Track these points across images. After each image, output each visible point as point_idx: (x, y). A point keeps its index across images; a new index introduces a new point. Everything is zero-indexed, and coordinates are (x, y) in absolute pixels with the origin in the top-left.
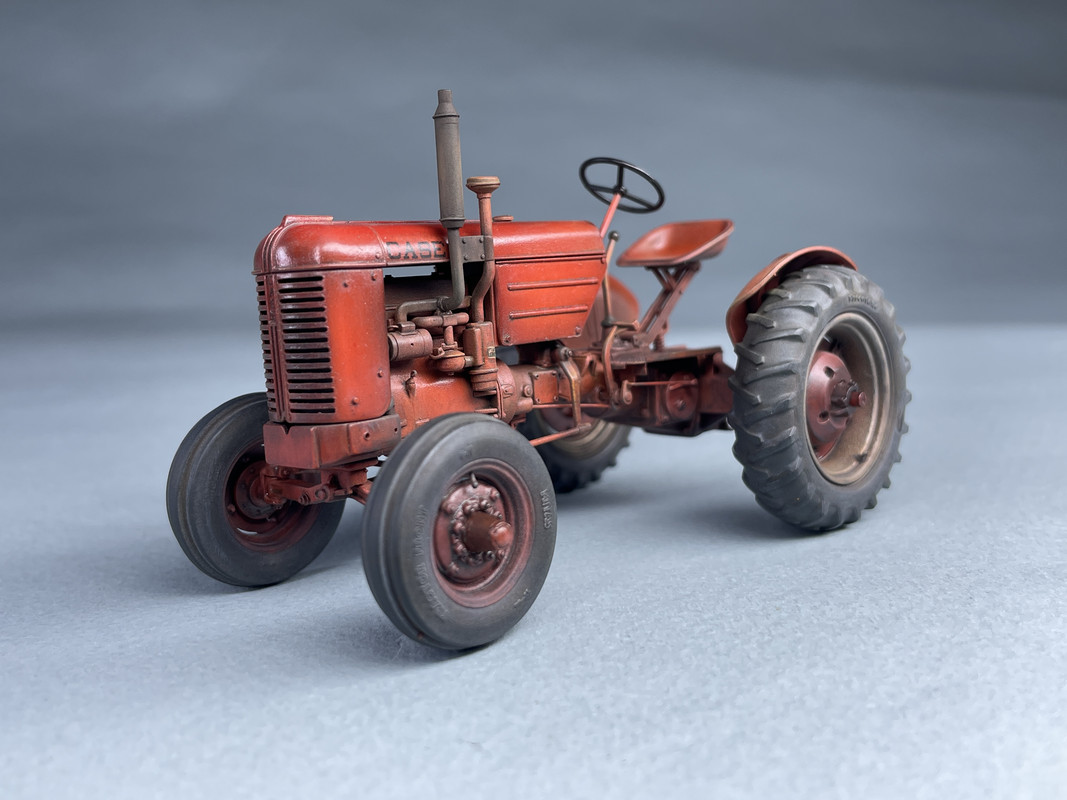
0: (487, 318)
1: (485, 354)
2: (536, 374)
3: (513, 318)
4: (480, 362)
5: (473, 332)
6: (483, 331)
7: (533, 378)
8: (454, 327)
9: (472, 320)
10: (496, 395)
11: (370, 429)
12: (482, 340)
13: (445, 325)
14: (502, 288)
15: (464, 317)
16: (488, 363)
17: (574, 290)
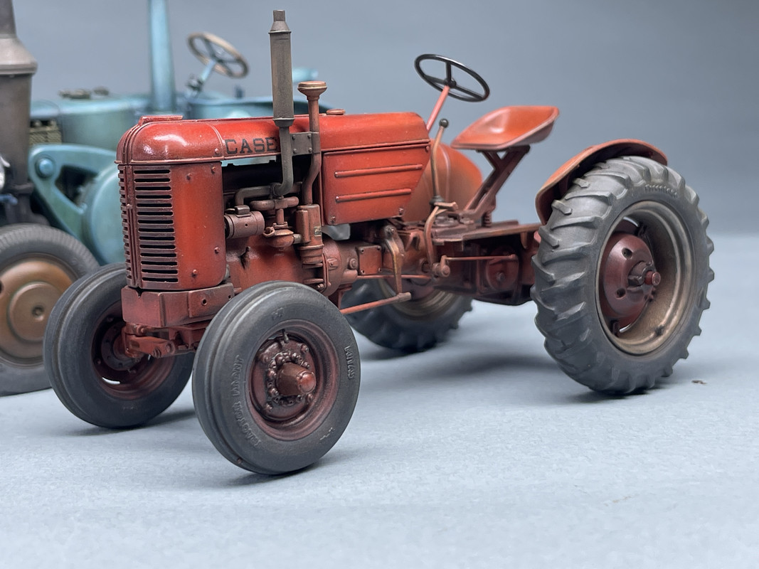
0: (315, 201)
1: (312, 232)
2: (361, 249)
3: (338, 202)
4: (307, 240)
5: (302, 214)
6: (310, 212)
7: (358, 252)
8: (285, 210)
9: (302, 202)
10: (322, 268)
11: (207, 296)
12: (310, 220)
13: (277, 208)
14: (329, 175)
15: (294, 201)
16: (315, 241)
17: (398, 176)
